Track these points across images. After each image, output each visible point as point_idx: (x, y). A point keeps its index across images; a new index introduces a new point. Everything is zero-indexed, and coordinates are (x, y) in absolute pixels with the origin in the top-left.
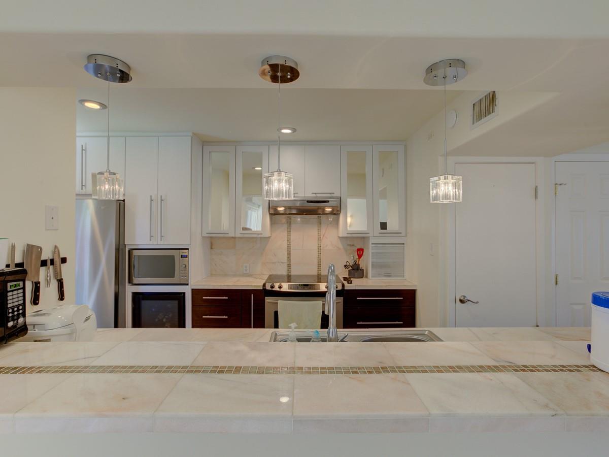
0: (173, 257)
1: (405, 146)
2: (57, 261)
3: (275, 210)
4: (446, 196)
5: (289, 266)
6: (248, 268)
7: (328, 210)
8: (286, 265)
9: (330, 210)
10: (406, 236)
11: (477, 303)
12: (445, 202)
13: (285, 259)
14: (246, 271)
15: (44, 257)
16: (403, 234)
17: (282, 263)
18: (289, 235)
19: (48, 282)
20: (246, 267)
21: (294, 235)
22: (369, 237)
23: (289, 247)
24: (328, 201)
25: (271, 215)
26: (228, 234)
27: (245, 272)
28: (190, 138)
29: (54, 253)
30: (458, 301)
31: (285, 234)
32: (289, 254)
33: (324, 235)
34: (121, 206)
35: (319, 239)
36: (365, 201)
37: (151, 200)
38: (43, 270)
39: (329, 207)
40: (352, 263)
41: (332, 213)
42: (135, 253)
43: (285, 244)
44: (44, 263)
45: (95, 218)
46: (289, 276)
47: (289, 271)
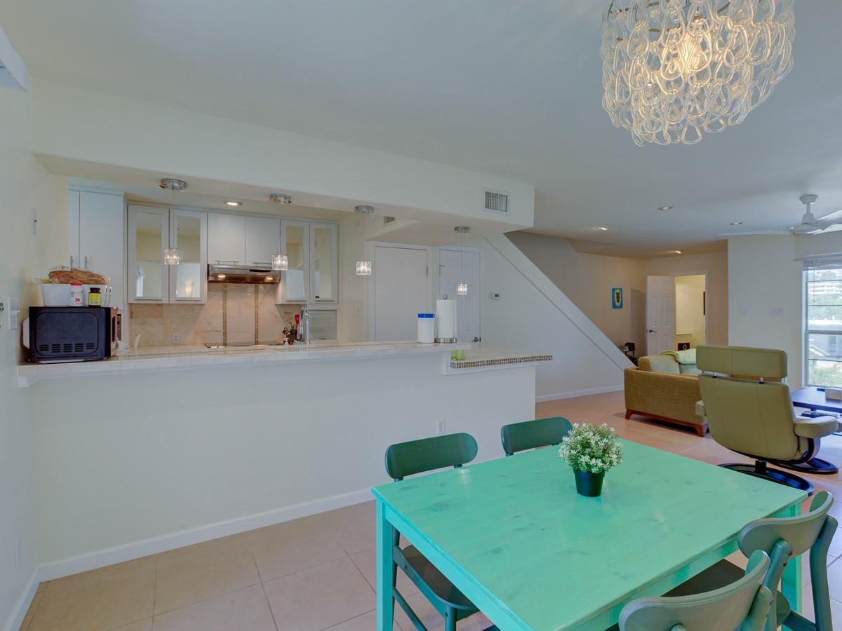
1: (338, 226)
3: (215, 275)
4: (364, 272)
5: (225, 334)
6: (178, 338)
7: (269, 279)
8: (222, 333)
9: (271, 279)
10: (338, 303)
12: (364, 274)
13: (221, 327)
14: (176, 340)
16: (336, 302)
17: (217, 331)
18: (225, 303)
20: (176, 337)
21: (231, 304)
22: (306, 305)
23: (225, 315)
25: (210, 282)
26: (161, 300)
27: (174, 342)
32: (225, 322)
33: (261, 303)
35: (257, 307)
36: (302, 272)
39: (269, 276)
40: (290, 329)
41: (272, 283)
43: (221, 312)
46: (225, 345)
47: (225, 339)
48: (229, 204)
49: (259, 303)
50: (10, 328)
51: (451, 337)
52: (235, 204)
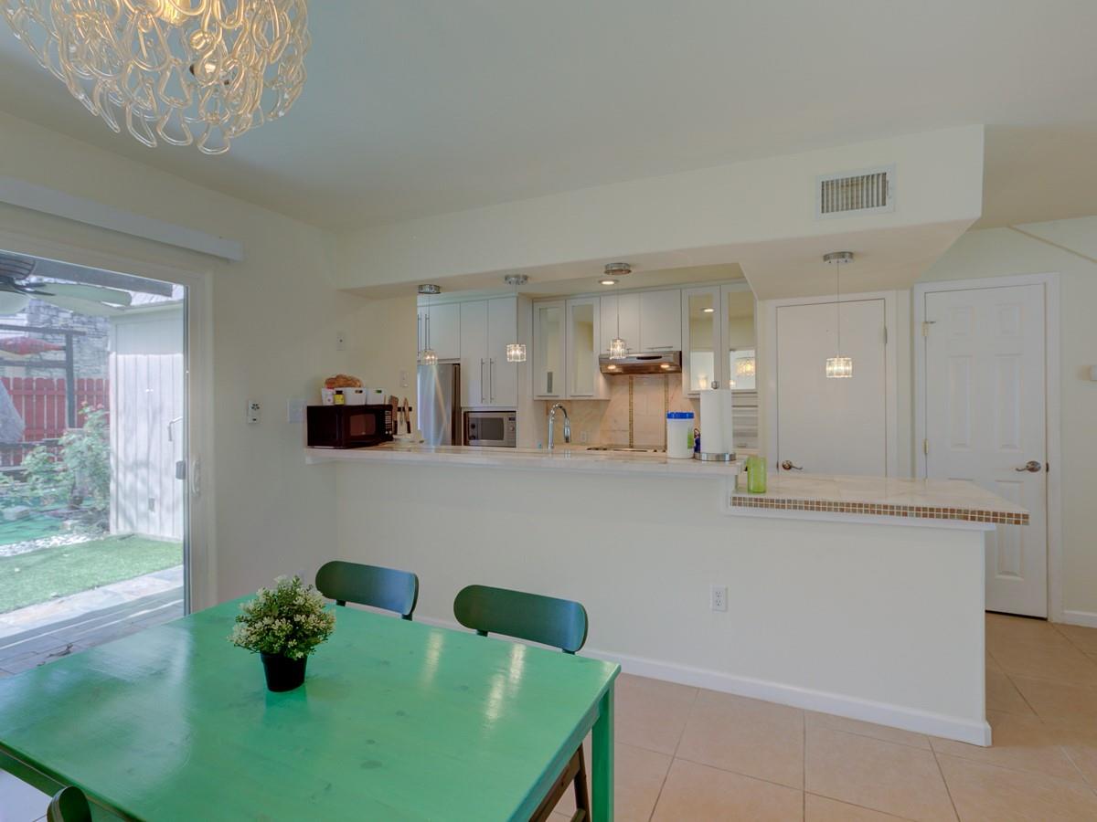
0: (501, 420)
2: (407, 409)
5: (631, 435)
7: (664, 366)
8: (628, 433)
9: (667, 366)
11: (801, 469)
13: (627, 426)
15: (399, 406)
16: (758, 394)
17: (623, 431)
18: (631, 398)
19: (401, 422)
21: (637, 399)
23: (631, 411)
24: (660, 357)
25: (604, 373)
28: (515, 299)
29: (405, 403)
30: (781, 467)
31: (628, 397)
32: (631, 421)
33: (672, 398)
34: (456, 368)
35: (667, 401)
36: (713, 353)
37: (482, 363)
38: (399, 413)
39: (664, 363)
42: (471, 415)
43: (627, 408)
44: (399, 409)
45: (438, 381)
46: (632, 447)
47: (631, 441)
48: (604, 283)
49: (670, 396)
50: (288, 420)
51: (719, 451)
52: (611, 283)
